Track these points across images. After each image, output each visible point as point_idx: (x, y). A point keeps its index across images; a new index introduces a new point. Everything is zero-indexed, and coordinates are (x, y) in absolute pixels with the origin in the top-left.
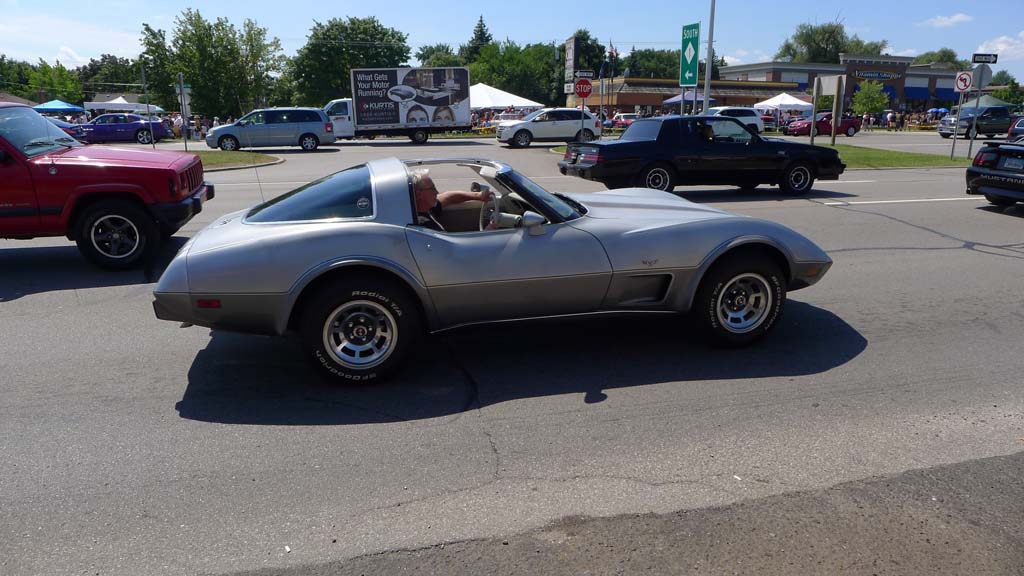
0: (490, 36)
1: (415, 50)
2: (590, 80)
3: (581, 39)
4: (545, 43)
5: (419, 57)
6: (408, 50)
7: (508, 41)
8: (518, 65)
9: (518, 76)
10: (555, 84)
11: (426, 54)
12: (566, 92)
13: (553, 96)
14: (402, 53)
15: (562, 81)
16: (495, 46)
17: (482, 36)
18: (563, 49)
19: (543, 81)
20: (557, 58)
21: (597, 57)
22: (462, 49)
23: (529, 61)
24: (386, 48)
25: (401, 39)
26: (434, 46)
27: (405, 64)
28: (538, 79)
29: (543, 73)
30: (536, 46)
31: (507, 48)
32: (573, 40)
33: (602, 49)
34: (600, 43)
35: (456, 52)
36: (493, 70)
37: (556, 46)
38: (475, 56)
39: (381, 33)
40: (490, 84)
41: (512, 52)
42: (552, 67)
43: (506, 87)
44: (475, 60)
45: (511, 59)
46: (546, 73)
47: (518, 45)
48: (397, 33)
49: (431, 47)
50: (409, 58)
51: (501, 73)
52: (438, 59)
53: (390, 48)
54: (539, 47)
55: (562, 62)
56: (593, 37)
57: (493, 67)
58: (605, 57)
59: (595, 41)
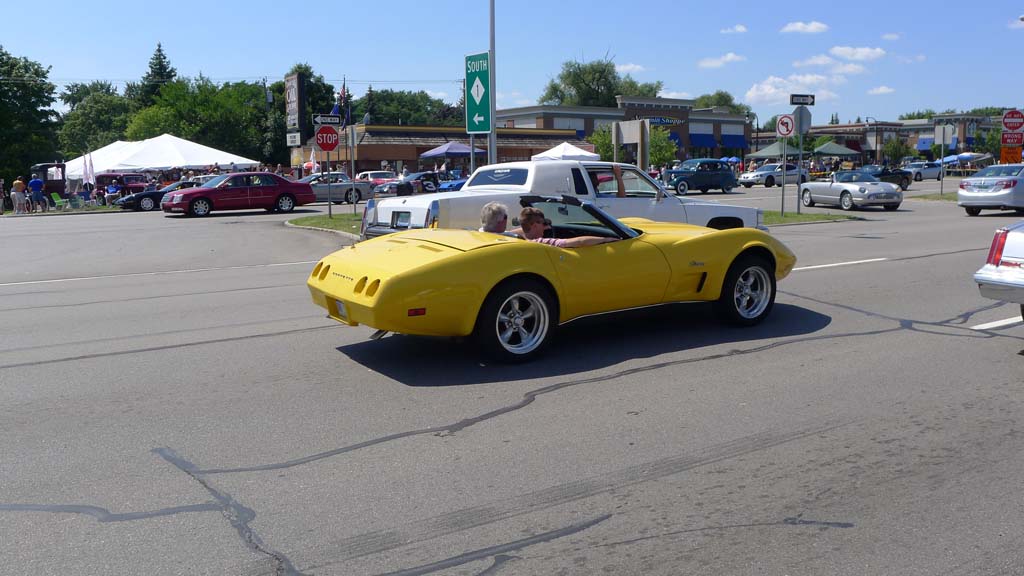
0: (172, 71)
1: (60, 89)
2: (334, 127)
3: (303, 74)
4: (250, 82)
5: (67, 99)
6: (52, 88)
7: (202, 78)
8: (216, 110)
9: (217, 124)
10: (269, 135)
11: (76, 95)
12: (289, 144)
13: (268, 149)
14: (43, 93)
15: (281, 130)
16: (182, 85)
17: (161, 70)
18: (280, 88)
19: (252, 130)
20: (271, 101)
21: (323, 99)
22: (130, 88)
23: (230, 104)
24: (17, 85)
25: (42, 74)
26: (88, 83)
27: (47, 108)
28: (246, 128)
29: (251, 120)
30: (237, 85)
31: (199, 87)
32: (295, 76)
33: (330, 89)
34: (327, 81)
35: (121, 91)
36: (180, 116)
37: (268, 85)
38: (154, 97)
39: (6, 64)
40: (178, 135)
41: (207, 93)
42: (262, 113)
43: (200, 138)
44: (154, 103)
45: (205, 102)
46: (256, 120)
47: (215, 84)
48: (33, 64)
49: (83, 86)
50: (53, 100)
51: (192, 119)
52: (96, 102)
53: (23, 86)
54: (241, 87)
55: (282, 107)
56: (317, 74)
57: (179, 112)
58: (334, 100)
59: (319, 79)
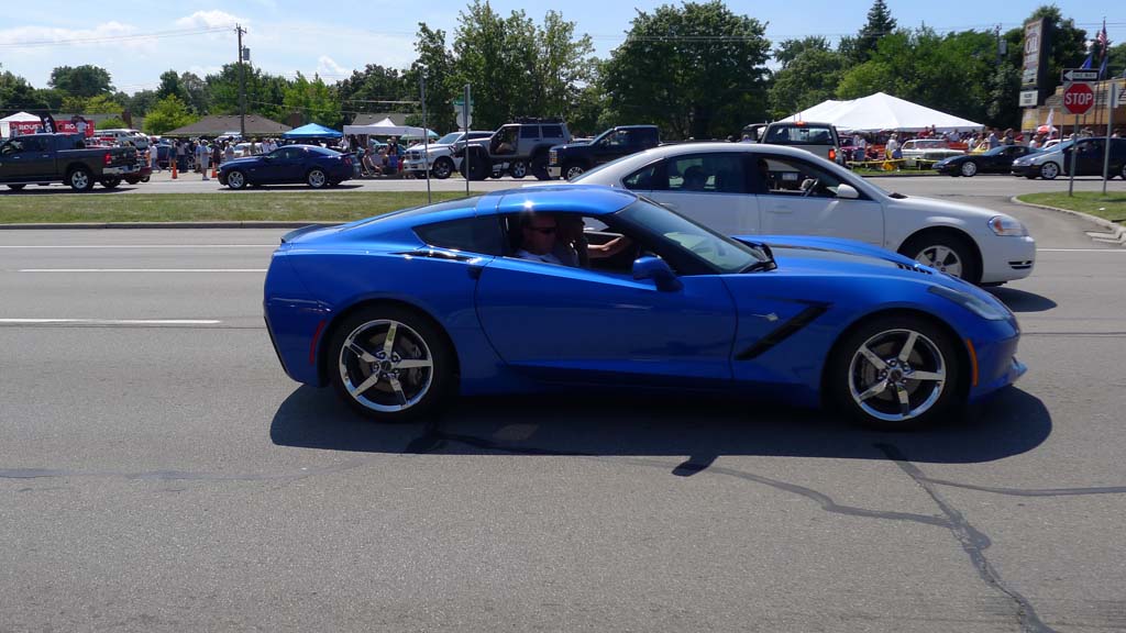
0: (892, 21)
1: (775, 46)
2: (1090, 84)
3: (1048, 18)
4: (980, 30)
5: (780, 56)
6: (767, 46)
7: (924, 29)
8: (937, 64)
9: (937, 80)
10: (997, 93)
11: (790, 51)
12: (1022, 104)
13: (993, 110)
14: (757, 50)
15: (1014, 87)
16: (901, 36)
17: (880, 22)
18: (1017, 37)
19: (977, 88)
20: (1004, 52)
21: (1070, 48)
22: (845, 43)
23: (955, 57)
24: (735, 44)
25: (759, 31)
26: (802, 39)
27: (761, 67)
28: (969, 85)
29: (977, 76)
30: (964, 34)
31: (920, 38)
32: (1040, 22)
33: (1081, 35)
34: (1078, 26)
35: (834, 46)
36: (896, 72)
37: (1002, 33)
38: (870, 52)
39: (728, 23)
40: (891, 93)
41: (929, 46)
42: (992, 66)
43: (915, 97)
44: (869, 58)
45: (926, 56)
46: (983, 76)
47: (939, 35)
48: (752, 22)
49: (797, 42)
50: (768, 57)
51: (908, 78)
52: (809, 59)
53: (741, 45)
54: (969, 36)
55: (1018, 60)
56: (1065, 17)
57: (896, 68)
58: (1085, 48)
59: (1068, 24)
